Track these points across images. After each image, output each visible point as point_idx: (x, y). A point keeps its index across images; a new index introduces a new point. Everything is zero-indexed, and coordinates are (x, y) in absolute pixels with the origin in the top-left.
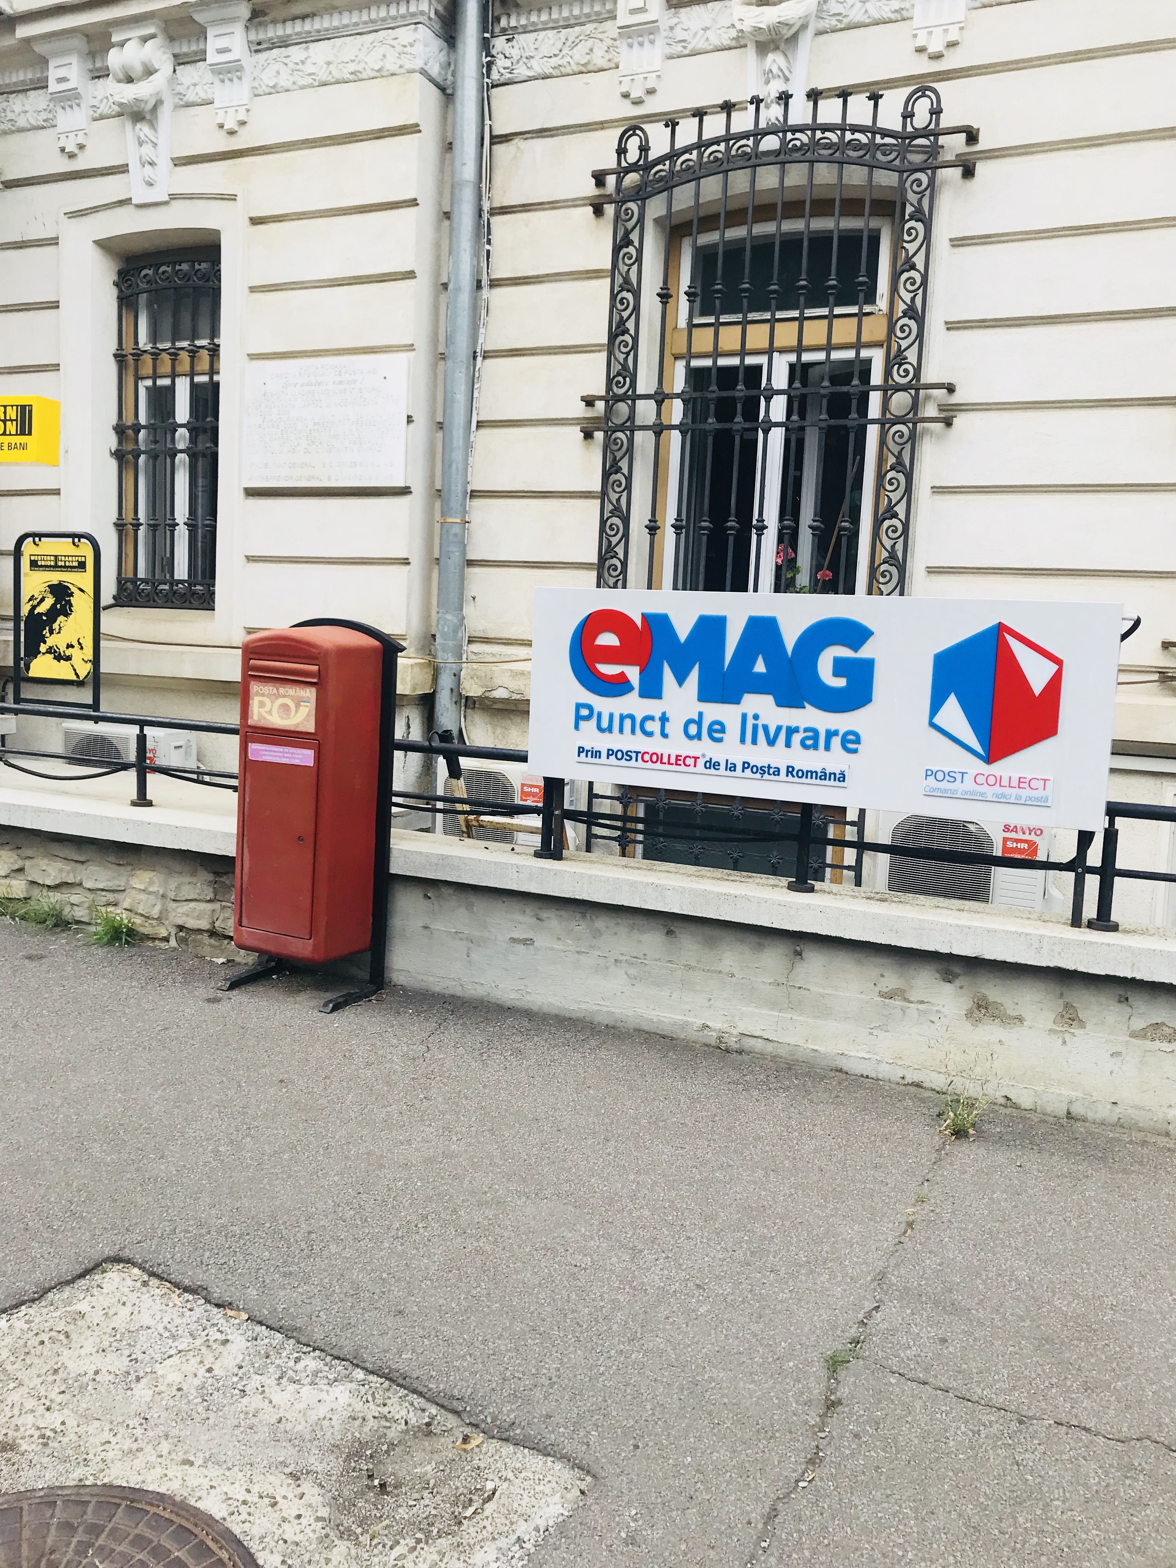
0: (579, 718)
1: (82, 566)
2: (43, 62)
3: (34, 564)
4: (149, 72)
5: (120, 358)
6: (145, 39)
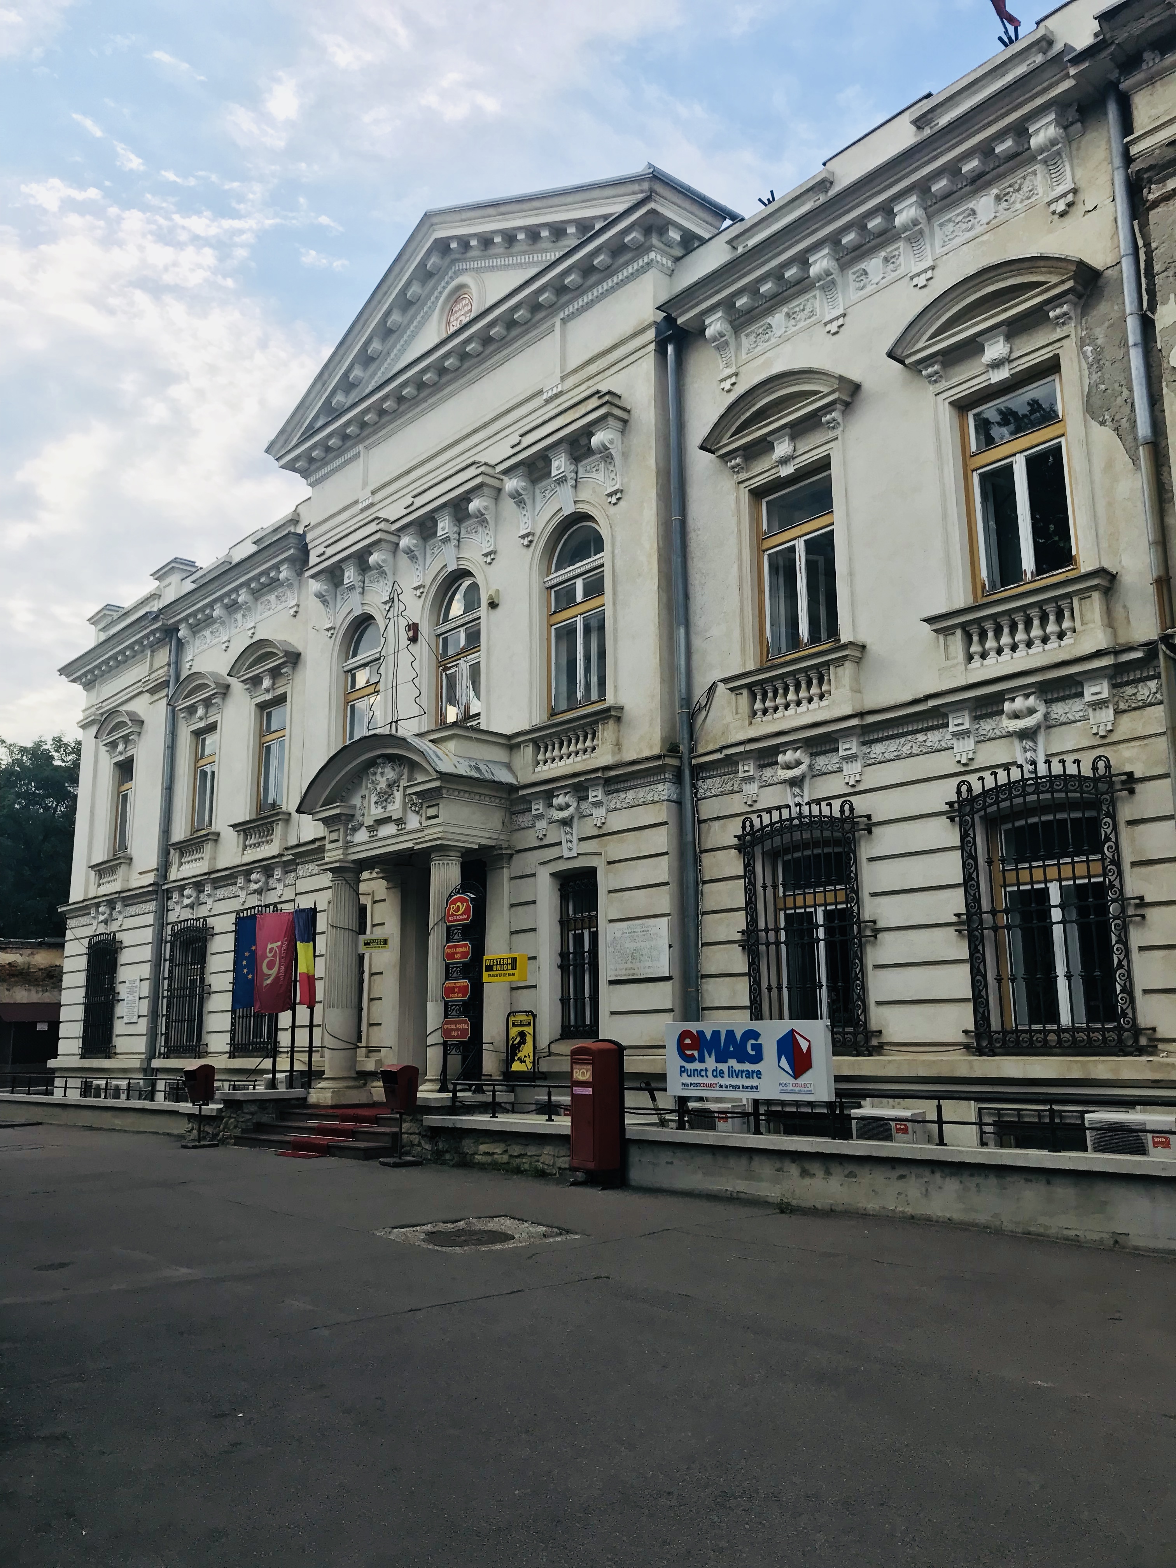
0: (681, 1072)
1: (529, 1023)
2: (530, 802)
3: (514, 1025)
4: (568, 806)
5: (561, 922)
6: (566, 794)
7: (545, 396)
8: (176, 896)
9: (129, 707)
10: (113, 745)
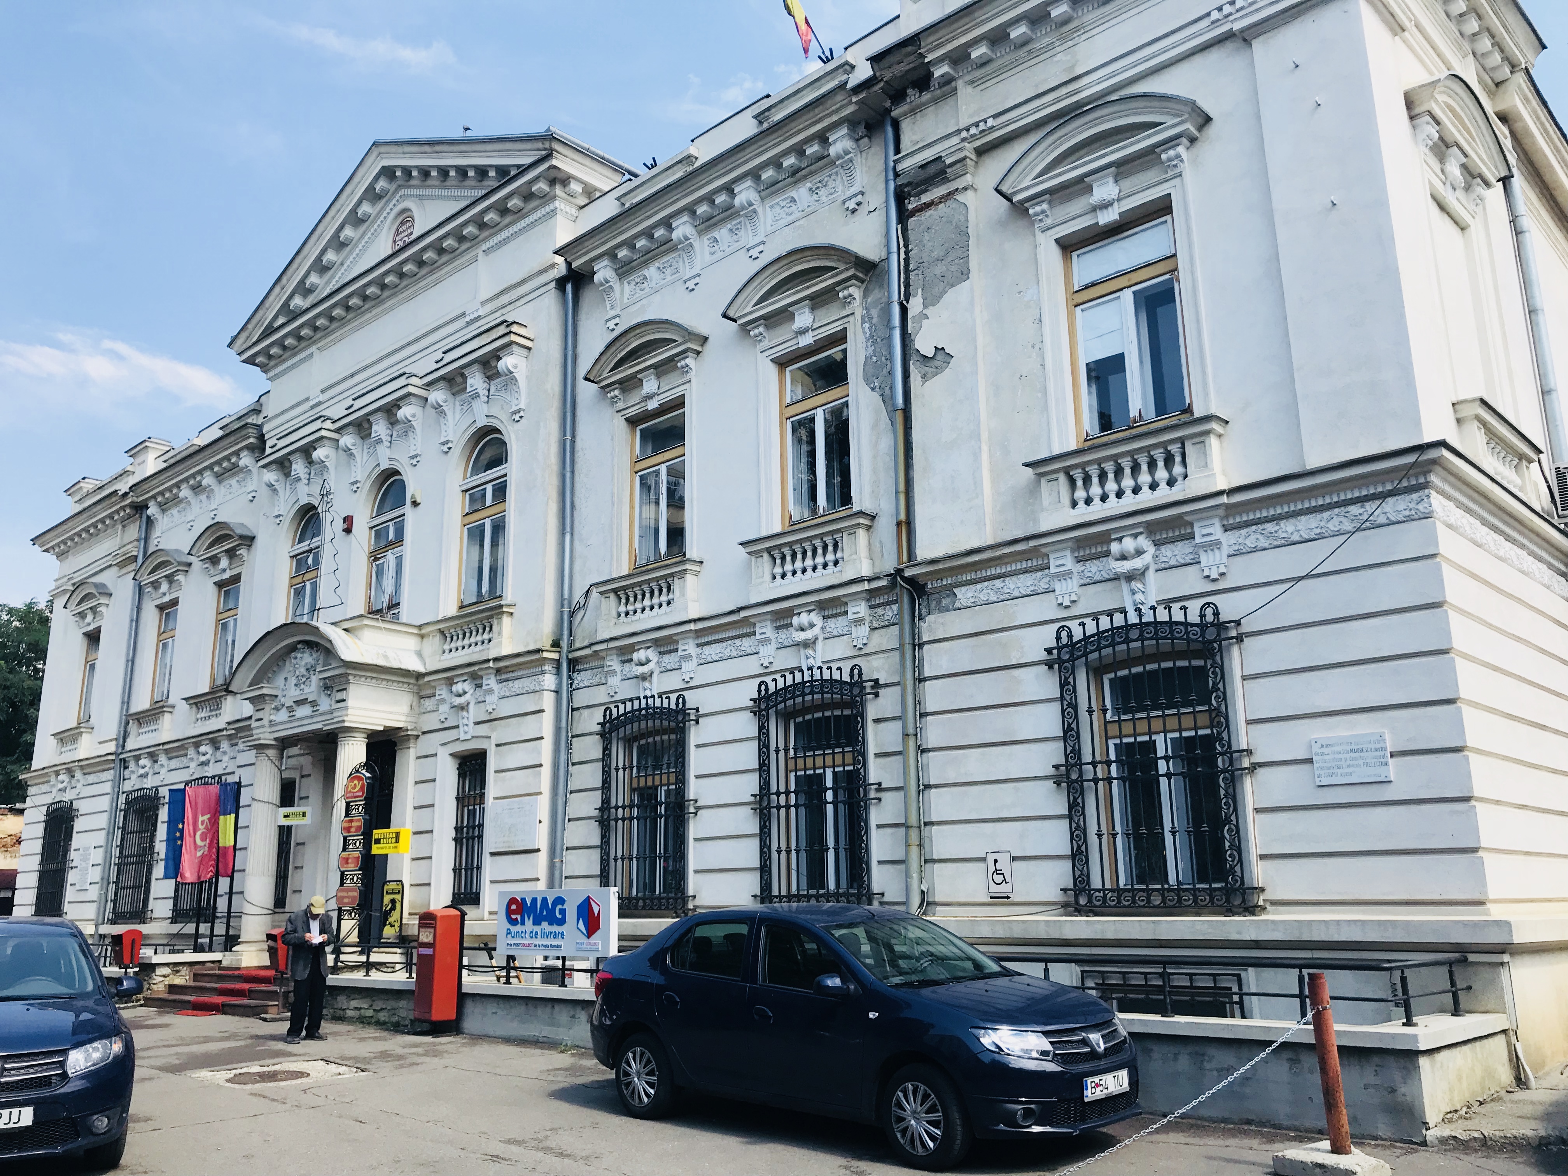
0: (508, 934)
1: (399, 892)
2: (434, 688)
3: (387, 893)
4: (465, 692)
5: (457, 799)
6: (464, 681)
7: (468, 319)
8: (132, 765)
9: (96, 580)
10: (82, 615)
